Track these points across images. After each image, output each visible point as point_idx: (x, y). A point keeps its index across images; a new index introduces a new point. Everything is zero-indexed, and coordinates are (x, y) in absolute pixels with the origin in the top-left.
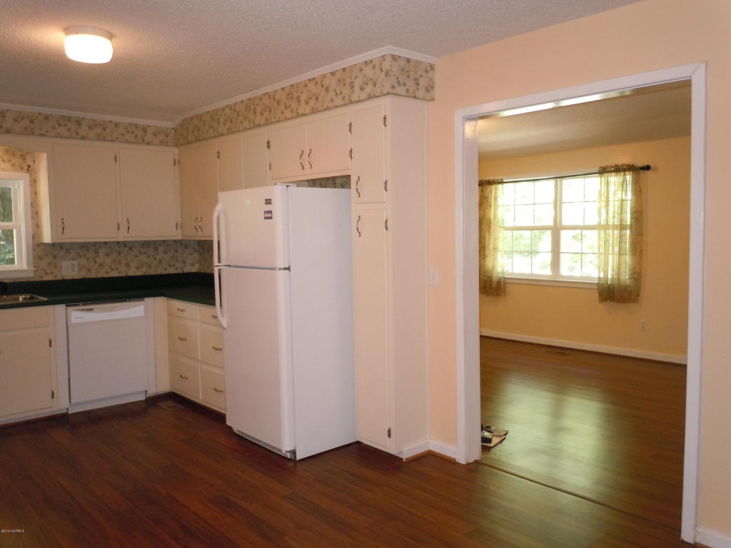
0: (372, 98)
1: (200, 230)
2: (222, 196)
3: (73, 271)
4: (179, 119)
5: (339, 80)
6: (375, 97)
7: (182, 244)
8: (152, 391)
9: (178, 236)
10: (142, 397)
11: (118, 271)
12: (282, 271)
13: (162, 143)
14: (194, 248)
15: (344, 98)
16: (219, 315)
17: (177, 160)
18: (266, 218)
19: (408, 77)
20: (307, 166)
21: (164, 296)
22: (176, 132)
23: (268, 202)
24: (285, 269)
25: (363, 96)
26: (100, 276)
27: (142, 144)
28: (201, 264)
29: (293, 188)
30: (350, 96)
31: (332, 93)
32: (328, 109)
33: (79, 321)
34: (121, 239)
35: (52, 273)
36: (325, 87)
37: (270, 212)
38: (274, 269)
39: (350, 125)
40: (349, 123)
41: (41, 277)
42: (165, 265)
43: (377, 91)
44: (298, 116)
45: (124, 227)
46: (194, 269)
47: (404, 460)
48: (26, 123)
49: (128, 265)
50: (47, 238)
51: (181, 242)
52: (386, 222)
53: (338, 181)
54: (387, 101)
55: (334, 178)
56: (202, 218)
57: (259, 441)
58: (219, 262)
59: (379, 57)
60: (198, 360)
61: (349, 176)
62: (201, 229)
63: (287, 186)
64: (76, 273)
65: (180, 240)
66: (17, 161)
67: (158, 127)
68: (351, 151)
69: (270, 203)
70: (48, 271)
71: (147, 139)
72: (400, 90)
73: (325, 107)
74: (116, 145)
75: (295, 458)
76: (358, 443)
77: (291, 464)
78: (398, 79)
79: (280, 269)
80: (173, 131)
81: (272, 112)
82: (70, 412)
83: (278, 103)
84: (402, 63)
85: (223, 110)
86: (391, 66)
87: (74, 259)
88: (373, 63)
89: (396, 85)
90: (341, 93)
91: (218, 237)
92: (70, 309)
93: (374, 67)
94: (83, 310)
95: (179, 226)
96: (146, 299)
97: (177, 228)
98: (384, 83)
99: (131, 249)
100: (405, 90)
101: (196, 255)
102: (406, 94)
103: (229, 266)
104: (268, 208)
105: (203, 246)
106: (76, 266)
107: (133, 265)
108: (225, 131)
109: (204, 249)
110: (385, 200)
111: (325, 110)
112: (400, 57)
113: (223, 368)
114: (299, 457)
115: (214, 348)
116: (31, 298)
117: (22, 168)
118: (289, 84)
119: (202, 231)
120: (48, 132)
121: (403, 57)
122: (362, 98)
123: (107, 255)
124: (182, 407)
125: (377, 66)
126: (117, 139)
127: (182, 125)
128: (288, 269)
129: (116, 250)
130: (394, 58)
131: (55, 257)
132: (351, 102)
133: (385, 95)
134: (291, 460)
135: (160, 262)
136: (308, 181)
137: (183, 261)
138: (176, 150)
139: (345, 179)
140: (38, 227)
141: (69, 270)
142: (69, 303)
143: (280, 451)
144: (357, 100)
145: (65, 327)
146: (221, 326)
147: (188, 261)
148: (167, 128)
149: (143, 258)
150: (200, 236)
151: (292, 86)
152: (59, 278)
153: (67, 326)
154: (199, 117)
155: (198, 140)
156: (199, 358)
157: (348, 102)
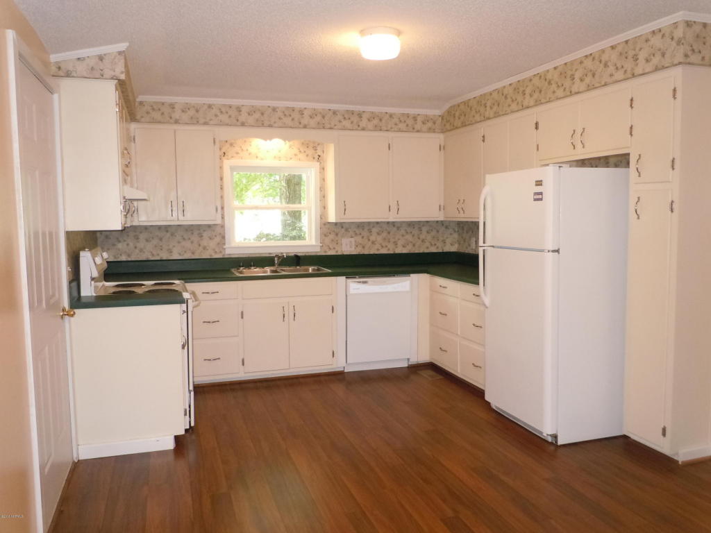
0: (659, 69)
1: (462, 212)
2: (490, 178)
3: (351, 247)
4: (447, 106)
5: (621, 54)
6: (664, 68)
7: (443, 225)
8: (415, 360)
9: (440, 217)
10: (405, 365)
11: (387, 249)
12: (551, 253)
13: (430, 130)
14: (454, 229)
15: (625, 71)
16: (482, 294)
17: (442, 145)
18: (535, 200)
19: (704, 44)
20: (579, 146)
21: (428, 273)
22: (442, 119)
23: (539, 183)
24: (553, 251)
25: (649, 68)
26: (372, 253)
27: (412, 132)
28: (459, 244)
29: (566, 168)
30: (633, 69)
31: (611, 69)
32: (606, 85)
33: (355, 292)
34: (391, 220)
35: (334, 248)
36: (603, 62)
37: (541, 194)
38: (542, 251)
39: (632, 100)
40: (630, 98)
41: (325, 252)
42: (427, 244)
43: (666, 62)
44: (571, 94)
45: (394, 208)
46: (454, 249)
47: (680, 463)
48: (318, 118)
49: (396, 243)
50: (332, 218)
51: (442, 223)
52: (672, 204)
53: (612, 161)
54: (678, 72)
55: (607, 158)
56: (464, 200)
57: (518, 420)
58: (484, 243)
59: (669, 25)
60: (457, 335)
61: (628, 154)
62: (464, 211)
63: (560, 167)
64: (353, 249)
65: (442, 221)
66: (310, 152)
67: (426, 116)
68: (631, 128)
69: (541, 185)
70: (331, 247)
71: (418, 127)
72: (694, 58)
73: (603, 83)
74: (391, 134)
75: (556, 442)
76: (625, 437)
77: (552, 448)
78: (691, 46)
79: (549, 251)
80: (440, 119)
81: (543, 92)
82: (346, 371)
83: (550, 83)
84: (697, 28)
85: (491, 94)
86: (684, 33)
87: (352, 237)
88: (663, 32)
89: (689, 53)
90: (622, 67)
91: (485, 217)
92: (349, 280)
93: (663, 36)
94: (360, 282)
95: (442, 207)
96: (412, 275)
97: (440, 210)
98: (675, 52)
99: (398, 228)
100: (700, 58)
101: (456, 235)
102: (701, 62)
103: (493, 246)
104: (539, 189)
105: (463, 227)
106: (353, 243)
107: (400, 243)
108: (492, 116)
109: (463, 229)
110: (671, 180)
111: (603, 86)
112: (695, 22)
113: (484, 345)
114: (560, 442)
115: (474, 325)
116: (318, 270)
117: (314, 158)
118: (563, 63)
119: (464, 213)
120: (335, 125)
121: (699, 22)
122: (647, 71)
123: (378, 234)
124: (441, 377)
125: (667, 35)
126: (391, 128)
127: (449, 112)
128: (558, 251)
129: (386, 230)
130: (688, 24)
131: (337, 235)
132: (634, 76)
133: (676, 65)
134: (552, 443)
135: (423, 241)
136: (577, 161)
137: (444, 242)
138: (442, 136)
139: (620, 158)
140: (325, 208)
141: (348, 247)
142: (349, 275)
143: (541, 433)
144: (641, 72)
145: (345, 297)
146: (485, 305)
147: (448, 241)
148: (435, 115)
149: (409, 237)
150: (462, 217)
151: (566, 64)
152: (339, 253)
153: (346, 296)
154: (466, 103)
155: (464, 125)
156: (459, 333)
157: (630, 76)
